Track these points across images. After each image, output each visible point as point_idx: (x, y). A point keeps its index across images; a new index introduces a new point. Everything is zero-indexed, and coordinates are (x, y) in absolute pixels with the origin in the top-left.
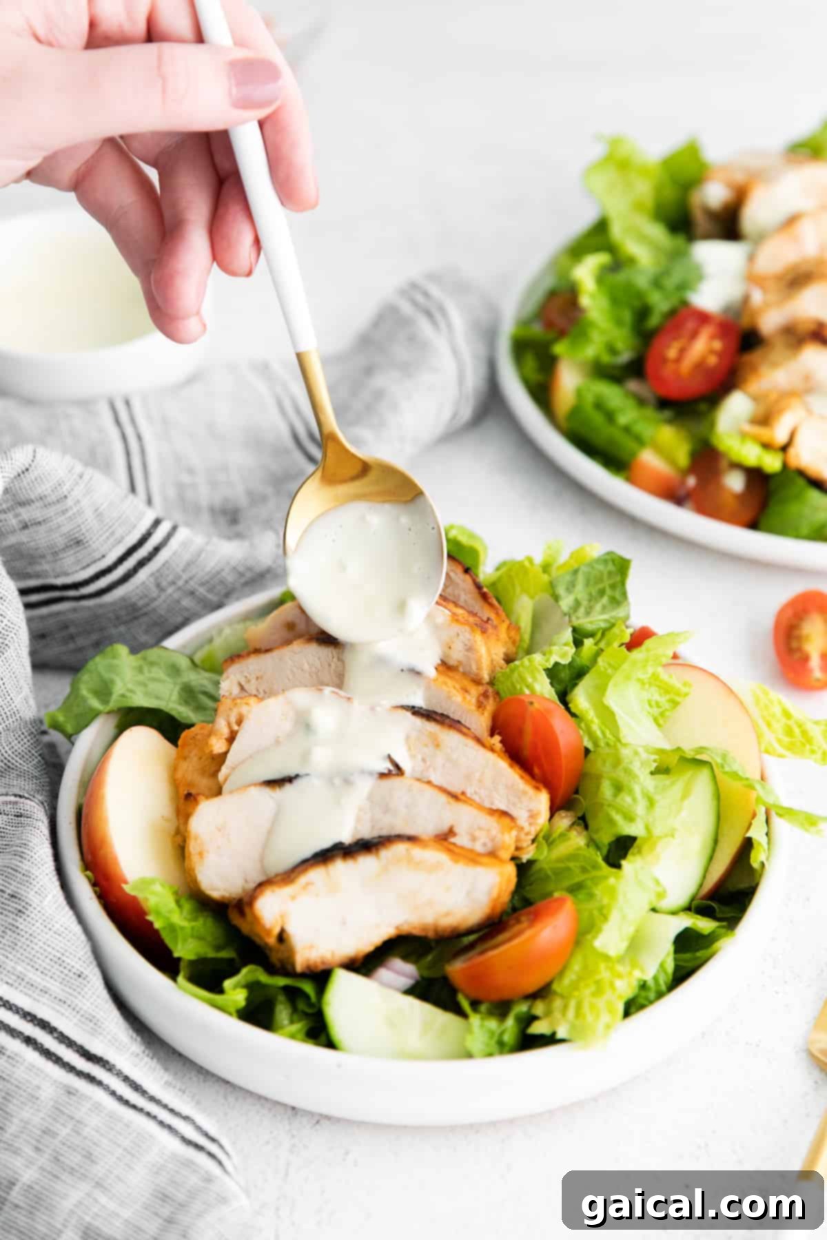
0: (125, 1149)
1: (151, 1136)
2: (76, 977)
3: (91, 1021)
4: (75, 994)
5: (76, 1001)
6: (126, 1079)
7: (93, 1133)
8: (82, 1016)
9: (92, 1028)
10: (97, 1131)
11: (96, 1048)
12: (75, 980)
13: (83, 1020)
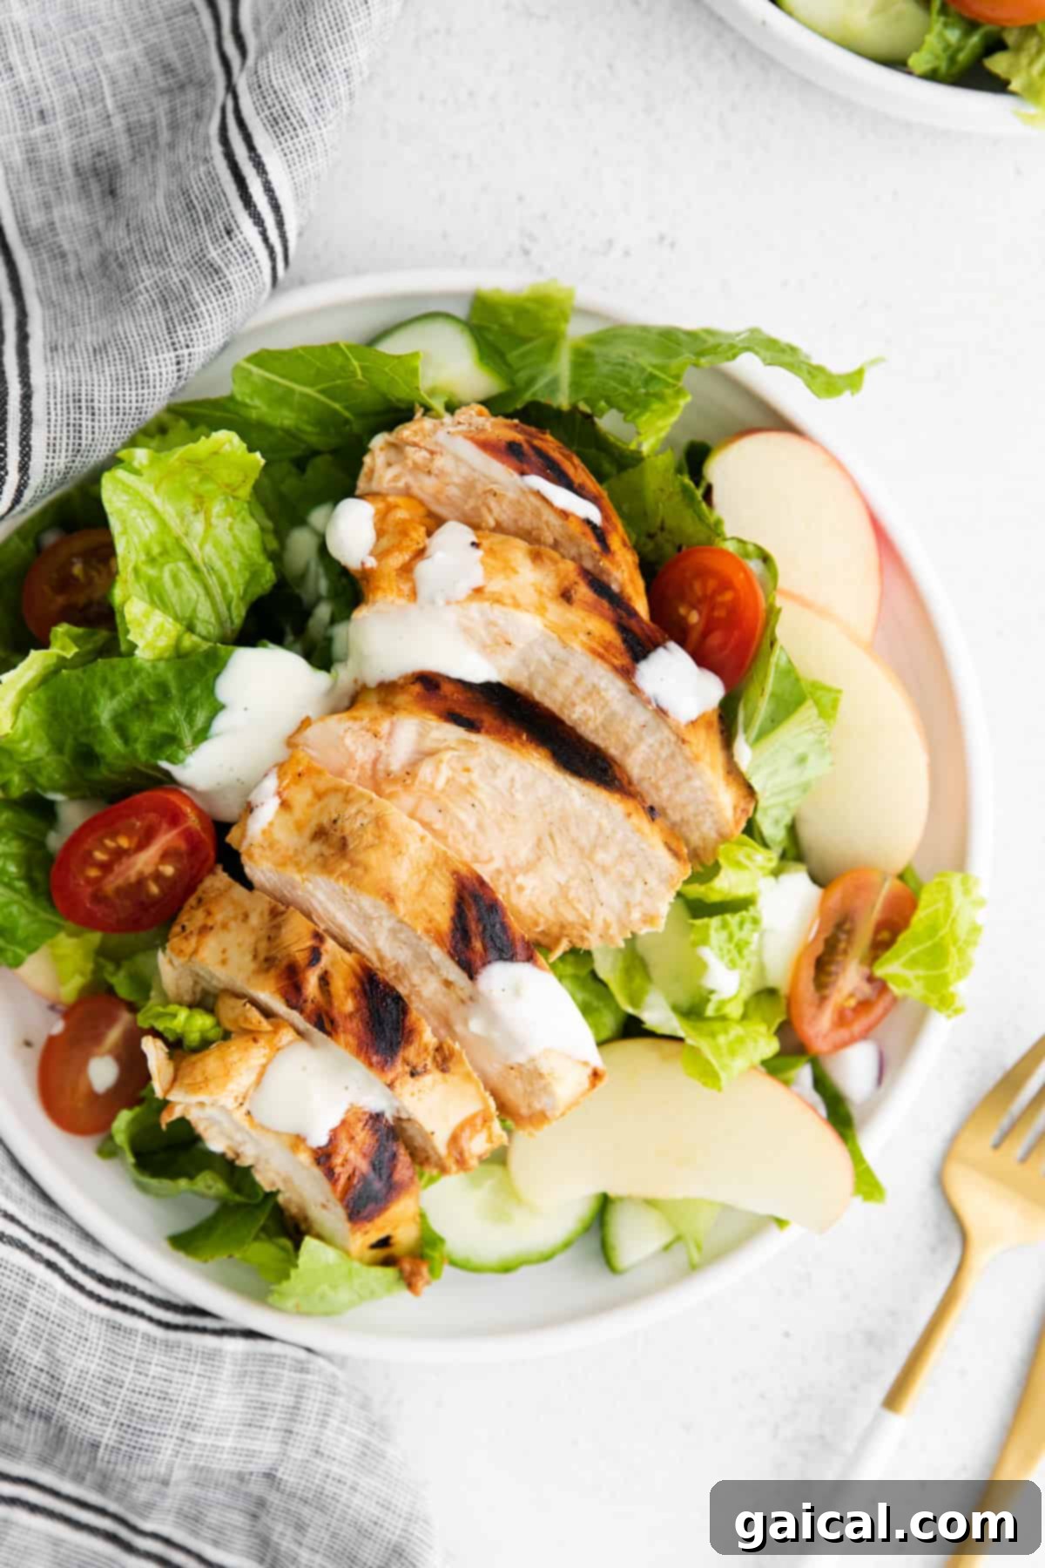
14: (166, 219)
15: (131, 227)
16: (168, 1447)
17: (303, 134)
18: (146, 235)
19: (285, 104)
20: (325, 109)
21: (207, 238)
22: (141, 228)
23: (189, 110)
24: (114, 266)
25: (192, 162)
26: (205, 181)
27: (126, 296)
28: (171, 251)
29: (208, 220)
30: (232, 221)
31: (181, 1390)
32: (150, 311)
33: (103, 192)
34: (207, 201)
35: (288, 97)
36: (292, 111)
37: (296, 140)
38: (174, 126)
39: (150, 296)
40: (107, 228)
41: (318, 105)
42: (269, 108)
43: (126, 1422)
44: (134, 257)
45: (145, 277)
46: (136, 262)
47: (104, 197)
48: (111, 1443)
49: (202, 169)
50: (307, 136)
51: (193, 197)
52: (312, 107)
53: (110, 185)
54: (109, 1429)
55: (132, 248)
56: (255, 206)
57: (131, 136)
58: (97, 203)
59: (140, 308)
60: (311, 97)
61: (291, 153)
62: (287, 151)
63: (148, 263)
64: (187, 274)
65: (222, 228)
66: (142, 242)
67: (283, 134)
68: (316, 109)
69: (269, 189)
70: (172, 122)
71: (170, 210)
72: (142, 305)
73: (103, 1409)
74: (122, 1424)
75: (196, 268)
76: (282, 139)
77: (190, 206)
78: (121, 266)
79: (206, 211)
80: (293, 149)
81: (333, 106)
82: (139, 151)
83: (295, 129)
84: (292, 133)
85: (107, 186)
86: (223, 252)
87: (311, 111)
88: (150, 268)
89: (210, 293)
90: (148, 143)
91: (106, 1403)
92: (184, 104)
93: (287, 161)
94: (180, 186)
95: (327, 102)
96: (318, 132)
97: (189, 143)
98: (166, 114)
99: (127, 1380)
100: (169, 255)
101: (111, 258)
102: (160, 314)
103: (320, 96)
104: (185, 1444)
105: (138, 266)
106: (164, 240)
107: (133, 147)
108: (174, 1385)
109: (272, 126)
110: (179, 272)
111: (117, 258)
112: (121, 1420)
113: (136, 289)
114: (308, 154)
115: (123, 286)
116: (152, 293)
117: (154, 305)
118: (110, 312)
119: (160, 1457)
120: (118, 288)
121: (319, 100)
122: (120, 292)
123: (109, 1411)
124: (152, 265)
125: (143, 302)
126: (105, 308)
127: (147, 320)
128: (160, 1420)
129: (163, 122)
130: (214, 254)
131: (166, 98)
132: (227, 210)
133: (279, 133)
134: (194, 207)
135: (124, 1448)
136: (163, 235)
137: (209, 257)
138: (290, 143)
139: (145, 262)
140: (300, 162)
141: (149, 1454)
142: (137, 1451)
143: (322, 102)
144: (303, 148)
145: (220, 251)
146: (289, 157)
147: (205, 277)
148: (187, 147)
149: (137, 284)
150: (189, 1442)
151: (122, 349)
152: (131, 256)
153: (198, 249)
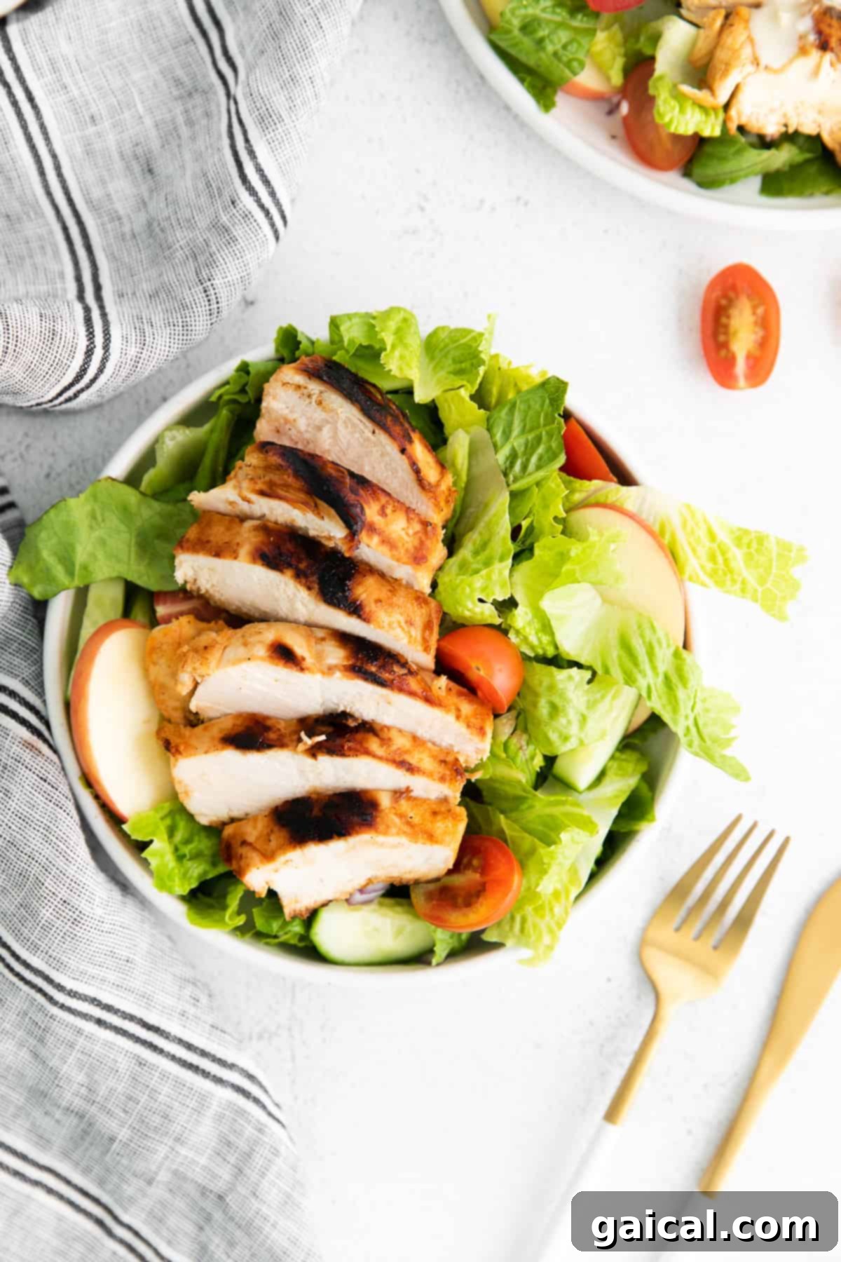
0: (192, 1109)
1: (209, 1093)
2: (125, 963)
3: (144, 997)
4: (128, 978)
5: (130, 984)
6: (180, 1042)
7: (166, 1098)
8: (137, 994)
9: (146, 1003)
10: (169, 1097)
11: (152, 1019)
12: (126, 966)
13: (138, 997)
14: (192, 195)
15: (169, 200)
16: (162, 1150)
17: (281, 127)
18: (179, 207)
19: (268, 106)
20: (297, 107)
21: (220, 208)
22: (175, 202)
23: (199, 111)
24: (157, 230)
25: (210, 151)
26: (218, 166)
27: (167, 253)
28: (196, 218)
29: (220, 195)
30: (235, 195)
31: (178, 1115)
32: (185, 263)
33: (143, 170)
34: (219, 181)
35: (271, 101)
36: (273, 111)
37: (277, 132)
38: (190, 123)
39: (184, 252)
40: (151, 198)
41: (292, 105)
42: (258, 110)
43: (137, 1127)
44: (171, 224)
45: (179, 239)
46: (173, 227)
47: (144, 174)
48: (124, 1140)
49: (216, 157)
50: (284, 128)
51: (210, 178)
52: (287, 107)
53: (148, 165)
54: (125, 1130)
55: (169, 217)
56: (250, 183)
57: (158, 129)
58: (140, 179)
59: (177, 261)
60: (287, 100)
61: (273, 141)
62: (271, 141)
63: (181, 228)
64: (209, 235)
65: (229, 199)
66: (176, 213)
67: (267, 128)
68: (290, 108)
69: (260, 170)
70: (188, 119)
71: (196, 189)
72: (179, 259)
73: (122, 1115)
74: (134, 1128)
75: (213, 230)
76: (266, 132)
77: (208, 185)
78: (162, 230)
79: (219, 189)
80: (274, 138)
81: (303, 104)
82: (167, 140)
83: (275, 124)
84: (274, 127)
85: (145, 166)
86: (231, 217)
87: (286, 110)
88: (183, 232)
89: (223, 246)
90: (171, 134)
91: (125, 1111)
92: (194, 107)
93: (271, 148)
94: (202, 170)
95: (298, 102)
96: (292, 125)
97: (207, 137)
98: (182, 114)
99: (143, 1100)
100: (195, 222)
101: (155, 224)
102: (192, 265)
103: (293, 98)
104: (174, 1153)
105: (174, 231)
106: (192, 211)
107: (161, 137)
108: (173, 1111)
109: (260, 123)
110: (203, 234)
111: (159, 224)
112: (134, 1125)
113: (174, 247)
114: (286, 142)
115: (165, 246)
116: (185, 250)
117: (187, 259)
118: (157, 264)
119: (156, 1157)
120: (161, 246)
121: (292, 101)
122: (163, 249)
123: (127, 1117)
124: (184, 229)
125: (180, 257)
126: (153, 261)
127: (183, 270)
128: (160, 1132)
129: (180, 120)
130: (224, 219)
131: (180, 102)
132: (232, 187)
133: (265, 128)
134: (211, 186)
135: (132, 1145)
136: (191, 207)
137: (221, 221)
138: (272, 134)
139: (179, 227)
140: (281, 148)
141: (148, 1153)
142: (140, 1149)
143: (295, 103)
144: (282, 137)
145: (228, 216)
146: (272, 145)
147: (220, 235)
148: (205, 139)
149: (174, 244)
150: (177, 1152)
151: (168, 293)
152: (169, 222)
153: (214, 215)
